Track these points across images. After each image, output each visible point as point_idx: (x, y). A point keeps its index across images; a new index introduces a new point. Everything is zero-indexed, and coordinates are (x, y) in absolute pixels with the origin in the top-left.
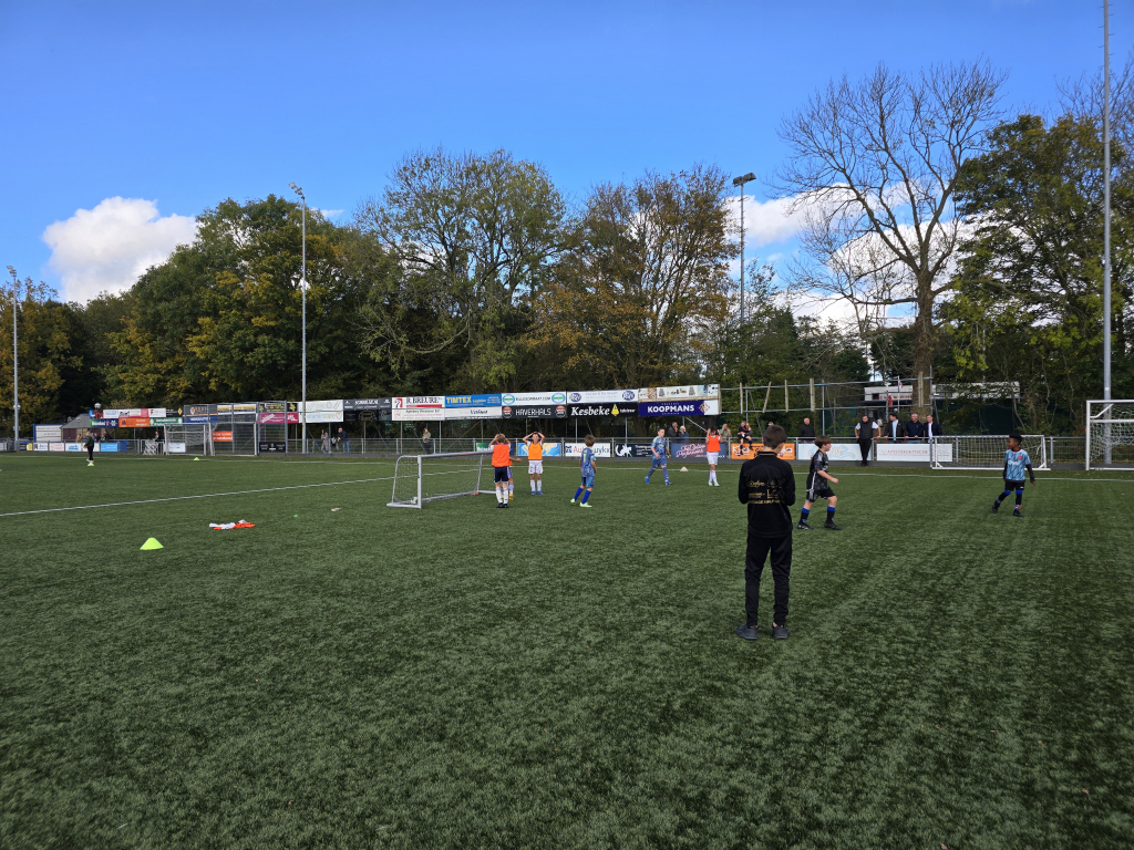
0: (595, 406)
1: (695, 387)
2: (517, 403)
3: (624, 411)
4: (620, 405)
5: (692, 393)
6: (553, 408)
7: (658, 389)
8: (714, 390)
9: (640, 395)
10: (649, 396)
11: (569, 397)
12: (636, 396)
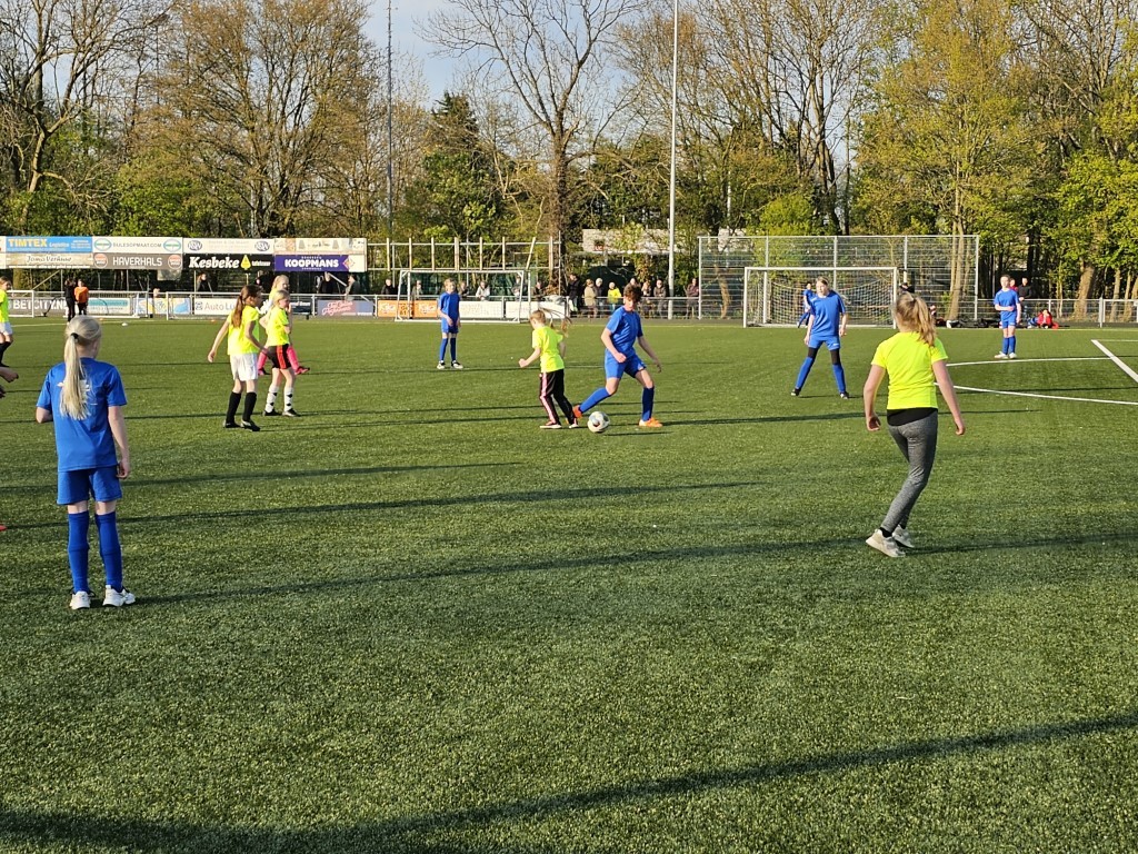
0: (221, 257)
1: (340, 240)
2: (113, 250)
3: (255, 264)
4: (252, 258)
5: (336, 246)
6: (166, 257)
7: (298, 240)
8: (360, 244)
9: (276, 246)
10: (287, 249)
11: (187, 245)
12: (271, 247)
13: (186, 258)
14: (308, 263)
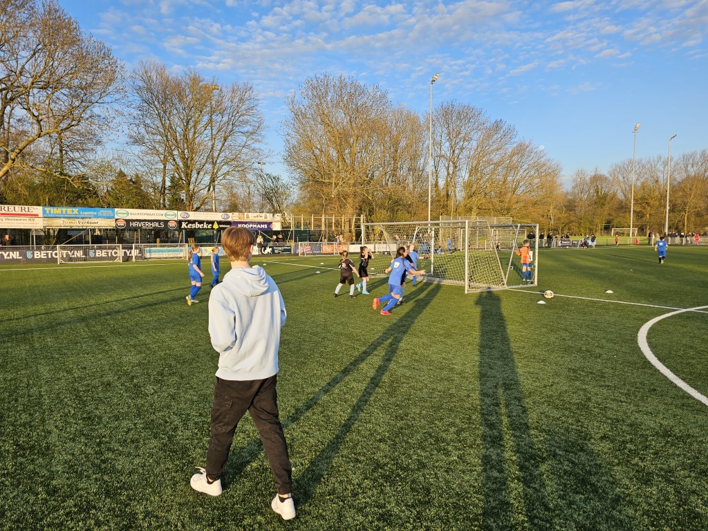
0: (201, 222)
2: (131, 217)
3: (221, 226)
4: (219, 223)
5: (266, 217)
6: (166, 222)
7: (245, 214)
8: (278, 217)
9: (233, 217)
10: (240, 218)
11: (179, 215)
12: (231, 217)
13: (180, 222)
14: (251, 226)
